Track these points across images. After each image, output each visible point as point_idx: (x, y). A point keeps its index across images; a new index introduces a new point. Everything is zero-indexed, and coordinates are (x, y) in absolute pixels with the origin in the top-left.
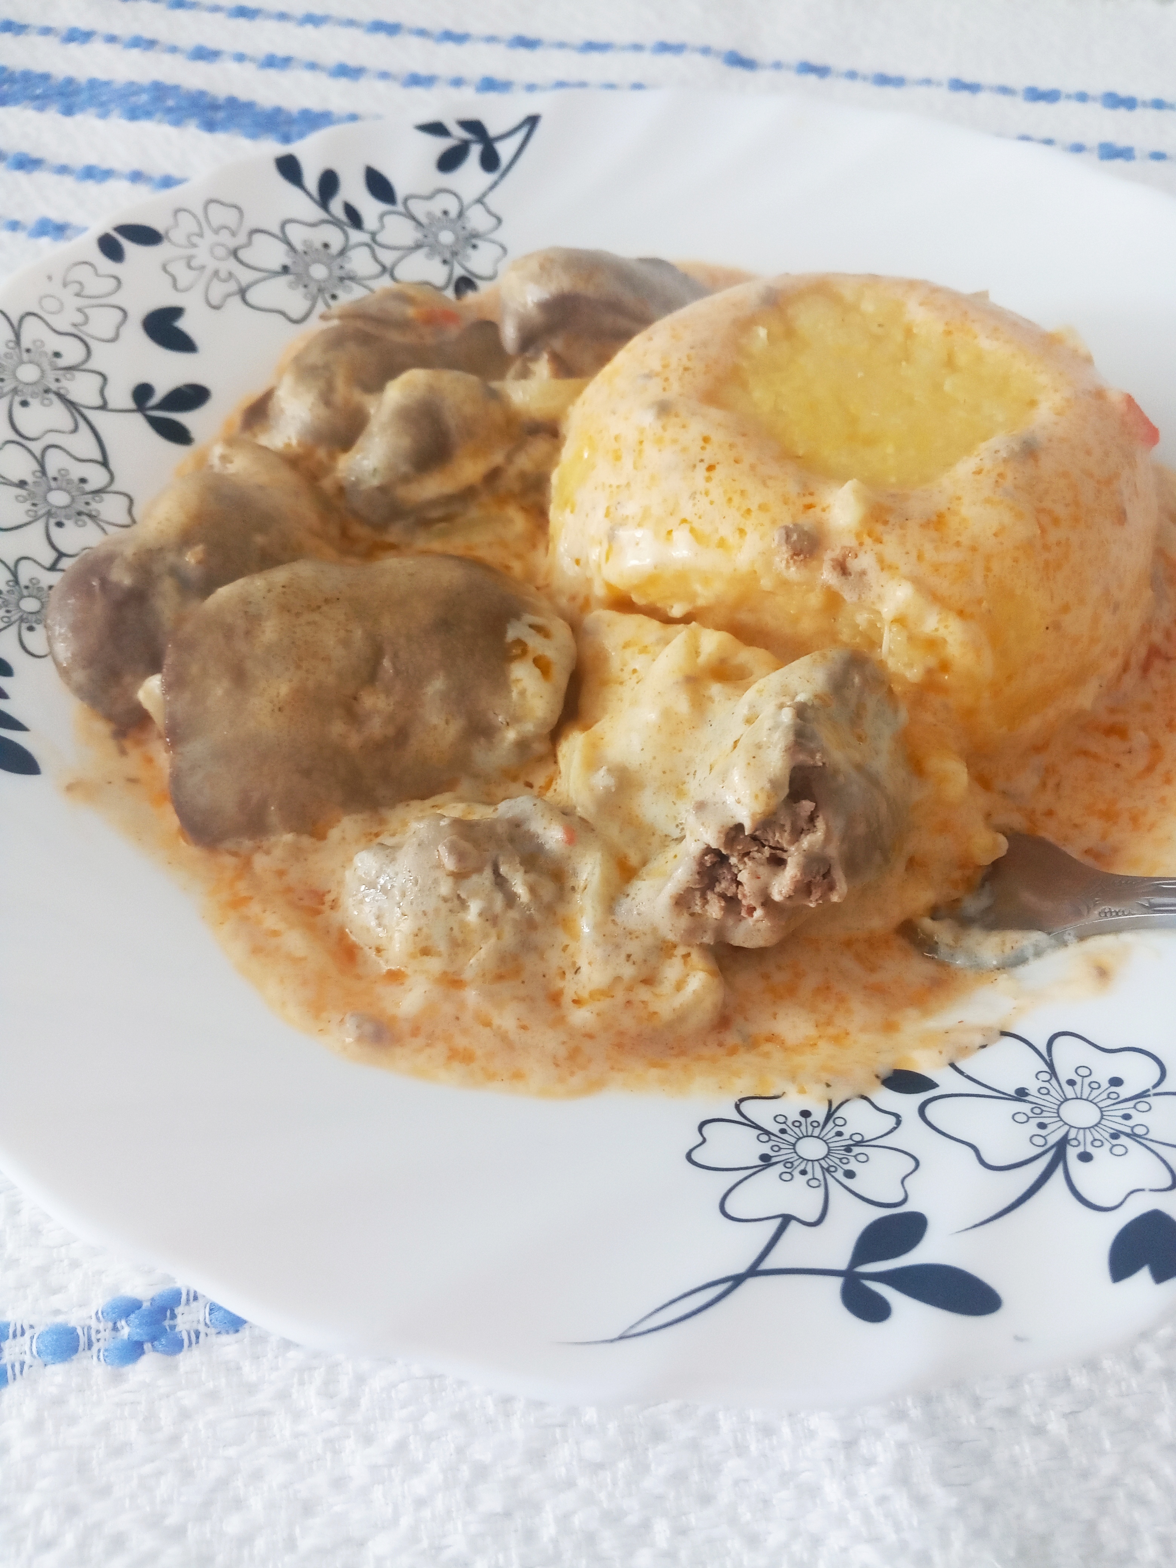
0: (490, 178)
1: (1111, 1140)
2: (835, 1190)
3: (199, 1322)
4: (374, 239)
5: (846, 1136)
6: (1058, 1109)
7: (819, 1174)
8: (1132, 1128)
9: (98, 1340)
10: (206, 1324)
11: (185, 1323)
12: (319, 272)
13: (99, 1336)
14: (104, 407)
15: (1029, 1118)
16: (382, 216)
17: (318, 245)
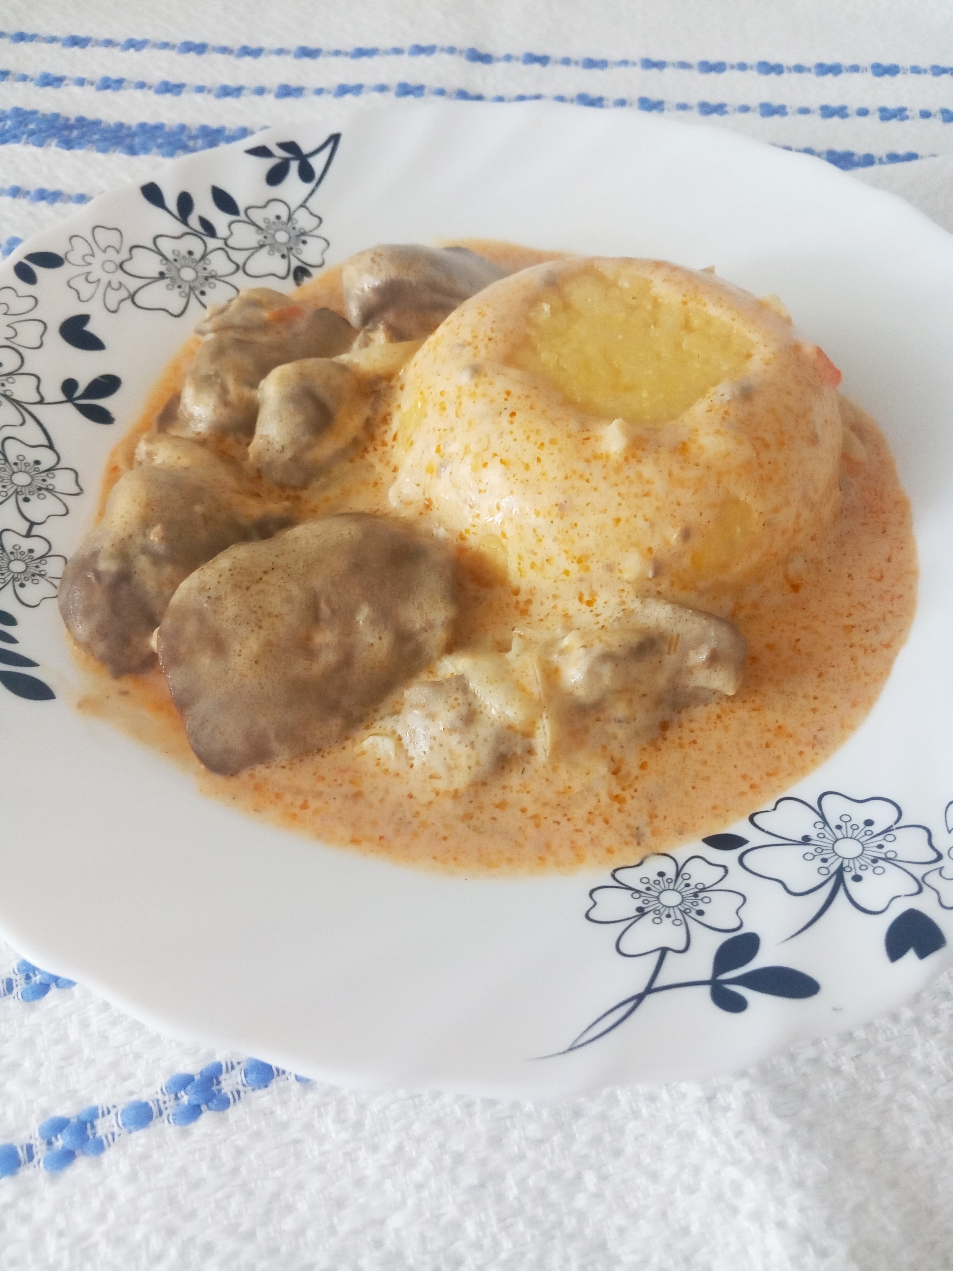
0: (309, 186)
1: (872, 864)
2: (692, 924)
3: (238, 1083)
4: (226, 244)
5: (693, 886)
6: (833, 847)
7: (679, 916)
8: (885, 854)
9: (166, 1108)
10: (243, 1085)
11: (228, 1086)
12: (188, 274)
13: (166, 1105)
14: (41, 402)
15: (814, 856)
16: (230, 225)
17: (184, 253)
